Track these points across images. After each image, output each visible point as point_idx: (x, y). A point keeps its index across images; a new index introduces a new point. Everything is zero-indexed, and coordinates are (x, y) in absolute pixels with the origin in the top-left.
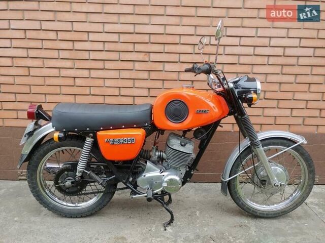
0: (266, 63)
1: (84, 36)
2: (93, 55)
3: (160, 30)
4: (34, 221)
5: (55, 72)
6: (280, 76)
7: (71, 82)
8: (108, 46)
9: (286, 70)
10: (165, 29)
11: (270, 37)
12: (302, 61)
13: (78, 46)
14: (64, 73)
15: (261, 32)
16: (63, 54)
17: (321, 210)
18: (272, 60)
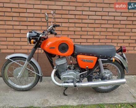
0: (107, 23)
1: (25, 10)
2: (29, 19)
3: (60, 8)
4: (6, 95)
5: (11, 27)
6: (113, 29)
7: (18, 31)
8: (36, 15)
9: (115, 26)
10: (62, 7)
11: (109, 12)
12: (122, 22)
13: (22, 15)
14: (15, 27)
15: (104, 10)
16: (14, 19)
17: (128, 86)
18: (109, 22)
